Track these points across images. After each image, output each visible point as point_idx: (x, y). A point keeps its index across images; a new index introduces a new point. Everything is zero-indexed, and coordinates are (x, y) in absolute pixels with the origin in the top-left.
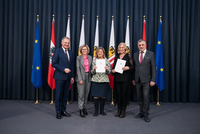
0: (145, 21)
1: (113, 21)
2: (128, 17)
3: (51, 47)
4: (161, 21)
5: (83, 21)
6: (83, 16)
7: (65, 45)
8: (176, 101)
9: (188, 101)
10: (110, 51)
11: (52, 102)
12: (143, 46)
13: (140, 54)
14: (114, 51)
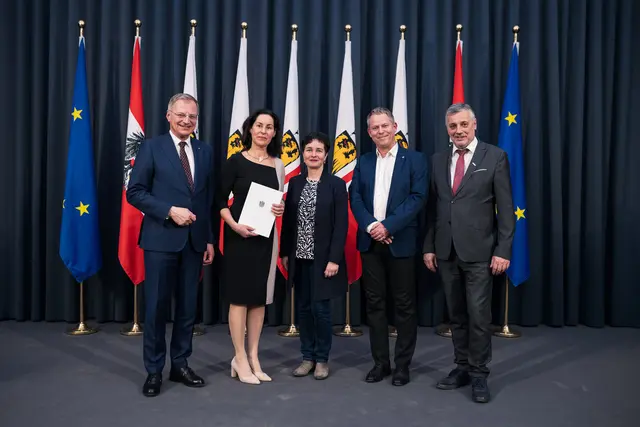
0: (460, 42)
1: (348, 44)
2: (403, 27)
3: (130, 135)
4: (518, 44)
5: (244, 42)
6: (244, 24)
7: (178, 124)
8: (567, 322)
9: (609, 321)
10: (340, 146)
11: (135, 327)
12: (464, 129)
13: (455, 159)
14: (352, 147)
